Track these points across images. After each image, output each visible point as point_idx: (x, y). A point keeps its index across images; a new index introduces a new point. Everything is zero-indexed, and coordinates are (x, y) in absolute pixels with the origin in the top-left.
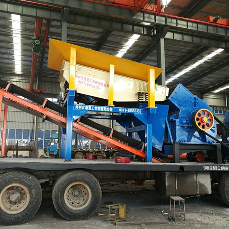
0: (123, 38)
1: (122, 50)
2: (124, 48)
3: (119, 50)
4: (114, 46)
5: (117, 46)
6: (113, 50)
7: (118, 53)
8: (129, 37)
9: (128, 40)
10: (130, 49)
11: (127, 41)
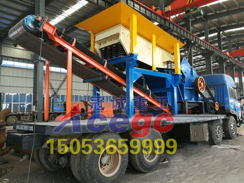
0: (65, 6)
1: (60, 16)
2: (62, 14)
3: (57, 16)
4: (53, 11)
5: (57, 12)
6: (51, 14)
7: (55, 18)
8: (71, 6)
9: (69, 8)
10: (68, 17)
11: (67, 9)
